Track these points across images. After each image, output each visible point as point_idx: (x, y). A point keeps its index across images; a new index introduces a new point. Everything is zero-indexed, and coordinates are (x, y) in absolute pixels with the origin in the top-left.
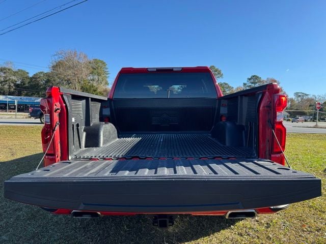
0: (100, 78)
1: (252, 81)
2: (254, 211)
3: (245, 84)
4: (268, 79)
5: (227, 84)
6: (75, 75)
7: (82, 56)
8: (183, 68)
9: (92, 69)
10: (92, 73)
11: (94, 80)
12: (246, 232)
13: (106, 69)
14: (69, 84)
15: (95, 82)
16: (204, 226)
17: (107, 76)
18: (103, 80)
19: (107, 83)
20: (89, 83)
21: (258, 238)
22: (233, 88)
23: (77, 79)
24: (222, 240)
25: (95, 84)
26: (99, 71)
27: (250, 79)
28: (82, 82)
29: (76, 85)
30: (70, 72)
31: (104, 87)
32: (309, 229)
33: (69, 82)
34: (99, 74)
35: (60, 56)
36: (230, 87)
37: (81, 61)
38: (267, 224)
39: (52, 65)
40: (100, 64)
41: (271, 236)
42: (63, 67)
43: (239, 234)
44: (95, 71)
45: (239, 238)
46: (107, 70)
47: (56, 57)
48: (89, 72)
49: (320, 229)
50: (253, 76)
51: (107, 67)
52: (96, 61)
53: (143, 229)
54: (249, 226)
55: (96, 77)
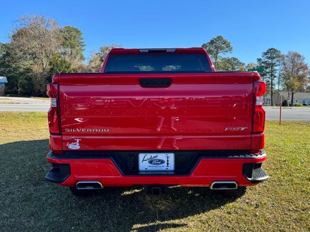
0: (74, 52)
1: (269, 55)
2: (235, 182)
3: (259, 60)
4: (289, 53)
5: (237, 59)
6: (43, 47)
7: (51, 23)
8: (176, 49)
9: (63, 40)
10: (63, 44)
11: (65, 54)
12: (235, 211)
13: (81, 39)
14: (34, 58)
15: (67, 57)
16: (195, 206)
17: (83, 48)
18: (77, 54)
19: (82, 58)
20: (60, 57)
21: (246, 215)
22: (244, 64)
23: (43, 52)
24: (211, 217)
25: (67, 60)
26: (72, 42)
27: (266, 54)
28: (51, 57)
29: (43, 60)
30: (35, 43)
31: (79, 63)
32: (295, 209)
33: (34, 56)
34: (72, 47)
35: (23, 22)
36: (241, 63)
37: (49, 29)
38: (256, 205)
39: (11, 34)
40: (73, 33)
41: (257, 214)
42: (27, 36)
43: (227, 213)
44: (67, 42)
45: (227, 216)
46: (82, 41)
47: (18, 24)
48: (59, 43)
49: (306, 209)
50: (270, 50)
51: (82, 36)
52: (68, 30)
53: (137, 208)
54: (238, 207)
55: (69, 50)
